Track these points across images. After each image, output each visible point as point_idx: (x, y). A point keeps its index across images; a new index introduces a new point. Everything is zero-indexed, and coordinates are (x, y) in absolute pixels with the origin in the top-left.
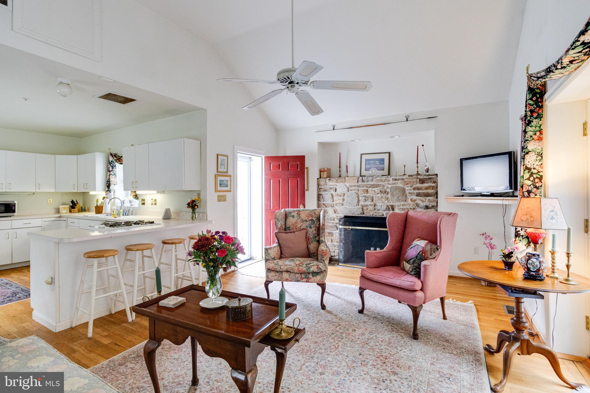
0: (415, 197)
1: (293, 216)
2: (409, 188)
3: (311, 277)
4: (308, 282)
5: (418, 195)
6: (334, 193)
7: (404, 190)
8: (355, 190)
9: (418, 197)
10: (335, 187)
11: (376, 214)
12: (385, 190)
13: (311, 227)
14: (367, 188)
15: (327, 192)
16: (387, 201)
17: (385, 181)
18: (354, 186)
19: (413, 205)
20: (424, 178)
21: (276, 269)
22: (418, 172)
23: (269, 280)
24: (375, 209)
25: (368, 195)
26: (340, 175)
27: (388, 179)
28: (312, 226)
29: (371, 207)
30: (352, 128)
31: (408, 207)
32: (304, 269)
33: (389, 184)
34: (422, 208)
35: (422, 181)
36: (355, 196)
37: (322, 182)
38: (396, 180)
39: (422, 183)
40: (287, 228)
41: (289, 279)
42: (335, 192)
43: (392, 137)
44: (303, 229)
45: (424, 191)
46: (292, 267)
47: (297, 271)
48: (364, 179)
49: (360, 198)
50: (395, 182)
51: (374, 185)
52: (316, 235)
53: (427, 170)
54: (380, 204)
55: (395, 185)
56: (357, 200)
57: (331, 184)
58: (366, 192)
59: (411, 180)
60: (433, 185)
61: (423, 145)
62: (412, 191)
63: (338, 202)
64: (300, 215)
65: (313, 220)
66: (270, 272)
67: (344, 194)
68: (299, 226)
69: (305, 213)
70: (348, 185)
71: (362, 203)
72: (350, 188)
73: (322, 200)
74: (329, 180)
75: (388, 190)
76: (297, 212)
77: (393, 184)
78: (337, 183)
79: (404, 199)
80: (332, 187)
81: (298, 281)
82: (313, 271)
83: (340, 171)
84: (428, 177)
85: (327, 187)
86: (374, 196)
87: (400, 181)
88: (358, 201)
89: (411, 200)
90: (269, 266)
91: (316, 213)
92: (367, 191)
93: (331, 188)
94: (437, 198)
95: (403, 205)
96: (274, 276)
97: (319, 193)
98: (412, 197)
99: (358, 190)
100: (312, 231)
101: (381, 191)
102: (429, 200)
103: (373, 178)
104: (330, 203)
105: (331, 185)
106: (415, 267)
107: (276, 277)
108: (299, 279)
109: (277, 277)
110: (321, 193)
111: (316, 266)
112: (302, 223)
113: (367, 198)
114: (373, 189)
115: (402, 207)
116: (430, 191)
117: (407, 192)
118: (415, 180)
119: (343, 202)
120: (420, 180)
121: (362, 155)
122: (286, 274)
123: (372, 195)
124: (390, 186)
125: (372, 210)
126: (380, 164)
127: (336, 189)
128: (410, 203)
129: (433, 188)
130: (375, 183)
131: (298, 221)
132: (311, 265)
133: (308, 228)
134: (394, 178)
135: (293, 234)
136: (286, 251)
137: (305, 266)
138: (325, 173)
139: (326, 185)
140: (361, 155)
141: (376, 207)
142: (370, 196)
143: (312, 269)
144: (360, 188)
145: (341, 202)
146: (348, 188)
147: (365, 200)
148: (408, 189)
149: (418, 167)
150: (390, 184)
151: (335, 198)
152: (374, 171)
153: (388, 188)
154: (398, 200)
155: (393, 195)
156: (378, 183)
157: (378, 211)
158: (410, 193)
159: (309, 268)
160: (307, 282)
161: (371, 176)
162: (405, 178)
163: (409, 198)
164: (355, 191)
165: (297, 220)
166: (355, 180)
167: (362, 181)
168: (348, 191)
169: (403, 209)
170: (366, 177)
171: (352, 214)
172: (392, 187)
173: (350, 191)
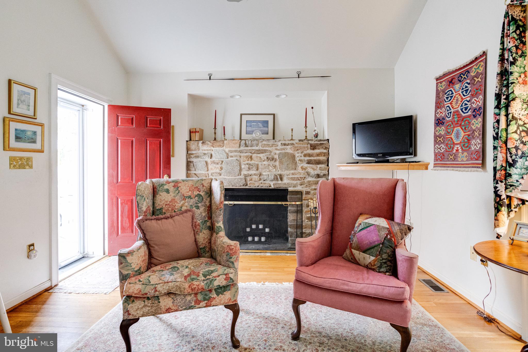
0: (306, 165)
1: (168, 191)
2: (300, 154)
3: (215, 296)
4: (210, 306)
5: (309, 162)
6: (209, 160)
7: (293, 157)
8: (236, 156)
9: (309, 165)
10: (210, 152)
11: (261, 185)
12: (272, 156)
13: (198, 206)
14: (251, 154)
15: (199, 159)
16: (275, 170)
17: (271, 146)
18: (236, 151)
19: (304, 174)
20: (315, 144)
21: (146, 294)
22: (306, 137)
23: (131, 317)
24: (260, 180)
25: (253, 162)
26: (215, 138)
27: (275, 143)
28: (200, 205)
29: (256, 177)
30: (234, 79)
31: (298, 176)
32: (202, 284)
33: (276, 149)
34: (313, 177)
35: (313, 147)
36: (236, 164)
37: (193, 145)
38: (285, 145)
39: (313, 149)
40: (158, 210)
41: (173, 308)
42: (211, 158)
43: (278, 96)
44: (186, 211)
45: (315, 158)
46: (178, 284)
47: (190, 290)
48: (247, 143)
49: (243, 166)
50: (284, 147)
51: (259, 150)
52: (207, 219)
53: (316, 136)
54: (267, 173)
55: (283, 151)
56: (239, 169)
57: (204, 148)
58: (250, 159)
59: (301, 145)
60: (325, 151)
61: (312, 108)
62: (303, 158)
63: (214, 171)
64: (179, 189)
65: (201, 195)
66: (133, 301)
67: (222, 162)
68: (178, 206)
69: (187, 186)
70: (227, 150)
71: (244, 172)
72: (231, 154)
73: (193, 169)
74: (203, 143)
75: (276, 157)
76: (172, 184)
77: (281, 149)
78: (213, 147)
79: (294, 167)
80: (206, 152)
81: (191, 308)
82: (219, 285)
83: (215, 133)
84: (319, 143)
85: (200, 152)
86: (260, 163)
87: (290, 147)
88: (241, 170)
89: (302, 167)
90: (131, 291)
91: (205, 185)
92: (251, 157)
93: (205, 154)
94: (328, 165)
95: (293, 174)
96: (142, 308)
97: (188, 160)
98: (302, 164)
99: (240, 157)
100: (201, 213)
101: (267, 158)
102: (320, 168)
103: (258, 142)
104: (203, 172)
105: (205, 150)
106: (385, 259)
107: (146, 310)
108: (193, 304)
109: (148, 308)
110: (191, 160)
111: (224, 277)
112: (183, 201)
113: (251, 167)
114: (259, 155)
115: (291, 176)
116: (322, 158)
117: (297, 159)
118: (306, 146)
119: (221, 172)
120: (311, 145)
121: (243, 116)
122: (166, 300)
123: (257, 163)
124: (278, 152)
125: (257, 180)
126: (264, 127)
127: (211, 155)
128: (300, 172)
129: (324, 154)
130: (261, 148)
131: (176, 198)
132: (215, 274)
133: (194, 208)
134: (283, 142)
135: (170, 220)
136: (159, 253)
137: (203, 278)
138: (197, 134)
139: (199, 149)
140: (241, 115)
141: (262, 177)
142: (255, 164)
143: (216, 283)
144: (242, 154)
145: (218, 171)
146: (227, 154)
147: (249, 168)
148: (298, 155)
149: (306, 131)
150: (279, 150)
151: (210, 167)
152: (257, 135)
153: (276, 154)
154: (288, 168)
155: (281, 162)
156: (264, 148)
157: (265, 182)
158: (300, 160)
159: (211, 282)
160: (207, 306)
161: (257, 140)
162: (295, 143)
163: (300, 165)
164: (236, 158)
165: (174, 197)
166: (236, 143)
167: (244, 145)
168: (228, 158)
169: (293, 179)
170: (250, 141)
171: (233, 186)
172: (280, 153)
173: (229, 157)
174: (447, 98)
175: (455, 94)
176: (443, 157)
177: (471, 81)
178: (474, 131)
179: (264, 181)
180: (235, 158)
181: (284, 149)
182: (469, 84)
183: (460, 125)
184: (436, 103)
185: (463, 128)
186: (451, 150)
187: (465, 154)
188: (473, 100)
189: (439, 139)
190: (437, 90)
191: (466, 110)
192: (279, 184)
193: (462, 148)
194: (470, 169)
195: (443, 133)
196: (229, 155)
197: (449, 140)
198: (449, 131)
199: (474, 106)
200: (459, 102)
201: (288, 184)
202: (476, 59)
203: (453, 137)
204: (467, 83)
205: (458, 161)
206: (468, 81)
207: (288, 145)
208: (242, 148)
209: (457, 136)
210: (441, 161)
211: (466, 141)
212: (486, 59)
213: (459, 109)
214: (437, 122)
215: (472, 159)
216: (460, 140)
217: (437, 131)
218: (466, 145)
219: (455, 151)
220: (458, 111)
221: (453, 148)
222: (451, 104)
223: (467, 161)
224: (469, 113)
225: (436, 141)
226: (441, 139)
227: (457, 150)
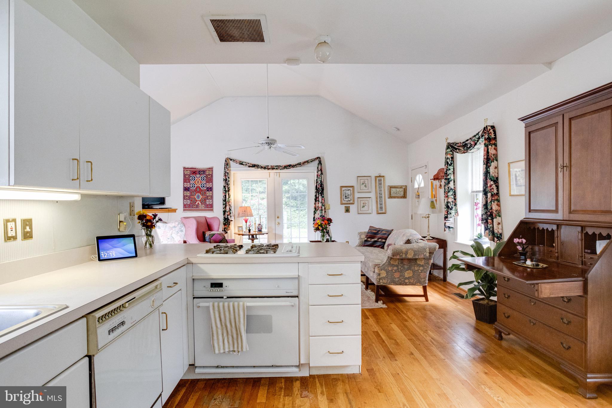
174: (192, 179)
175: (196, 179)
176: (189, 206)
177: (206, 176)
178: (207, 196)
182: (205, 177)
183: (200, 193)
184: (184, 180)
185: (202, 194)
186: (194, 203)
187: (203, 205)
188: (207, 184)
189: (186, 198)
190: (184, 173)
191: (203, 187)
193: (201, 203)
194: (207, 211)
195: (188, 195)
197: (193, 199)
198: (193, 194)
199: (207, 186)
200: (199, 183)
202: (209, 168)
203: (195, 198)
204: (204, 176)
205: (199, 208)
206: (205, 176)
209: (198, 197)
210: (189, 208)
211: (204, 200)
212: (213, 170)
213: (200, 186)
214: (185, 189)
215: (207, 208)
216: (200, 199)
217: (185, 193)
218: (204, 202)
219: (197, 204)
220: (199, 187)
221: (196, 203)
222: (195, 182)
223: (204, 208)
224: (205, 189)
225: (185, 198)
226: (187, 198)
227: (198, 204)
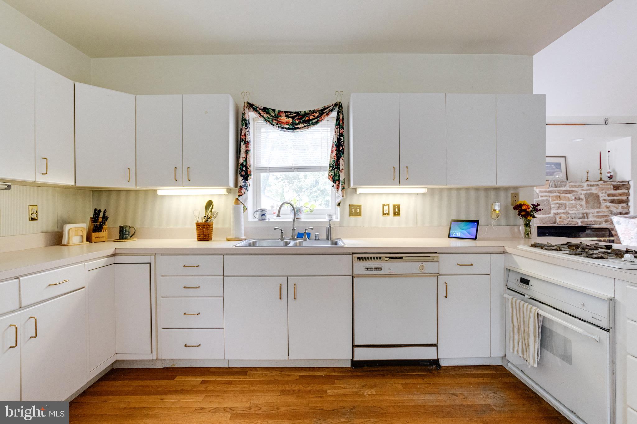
0: (609, 204)
2: (604, 194)
5: (612, 202)
7: (597, 197)
8: (546, 196)
9: (612, 204)
11: (570, 223)
12: (579, 196)
14: (559, 194)
16: (581, 209)
17: (579, 187)
18: (545, 192)
19: (608, 212)
20: (618, 185)
22: (601, 178)
24: (568, 218)
25: (561, 202)
27: (582, 184)
29: (564, 215)
31: (603, 214)
33: (583, 190)
35: (616, 188)
36: (547, 203)
38: (591, 185)
39: (616, 190)
45: (618, 198)
48: (556, 184)
49: (552, 206)
50: (590, 187)
51: (567, 190)
54: (573, 212)
55: (589, 192)
56: (549, 208)
58: (559, 199)
59: (605, 186)
60: (626, 191)
61: (609, 152)
62: (606, 198)
70: (537, 190)
71: (554, 211)
72: (540, 194)
75: (583, 197)
77: (587, 190)
79: (598, 206)
84: (621, 184)
86: (568, 203)
87: (595, 187)
89: (605, 206)
92: (560, 197)
94: (628, 204)
95: (598, 212)
99: (549, 197)
101: (575, 198)
102: (621, 206)
103: (566, 183)
113: (561, 206)
114: (566, 195)
115: (596, 214)
116: (623, 198)
117: (601, 199)
118: (610, 186)
120: (614, 186)
123: (565, 202)
124: (584, 192)
125: (566, 218)
126: (557, 169)
128: (603, 210)
129: (625, 194)
134: (589, 183)
141: (569, 216)
142: (564, 203)
144: (551, 195)
147: (558, 207)
148: (602, 195)
149: (601, 173)
150: (585, 190)
152: (559, 176)
153: (581, 194)
154: (593, 208)
155: (587, 202)
156: (573, 189)
158: (604, 200)
162: (599, 184)
163: (603, 204)
166: (546, 184)
167: (554, 186)
168: (538, 197)
169: (598, 217)
170: (560, 182)
171: (544, 224)
172: (586, 193)
173: (540, 197)
179: (572, 219)
180: (545, 198)
181: (589, 190)
192: (586, 221)
196: (539, 195)
201: (594, 221)
207: (593, 185)
208: (551, 189)
